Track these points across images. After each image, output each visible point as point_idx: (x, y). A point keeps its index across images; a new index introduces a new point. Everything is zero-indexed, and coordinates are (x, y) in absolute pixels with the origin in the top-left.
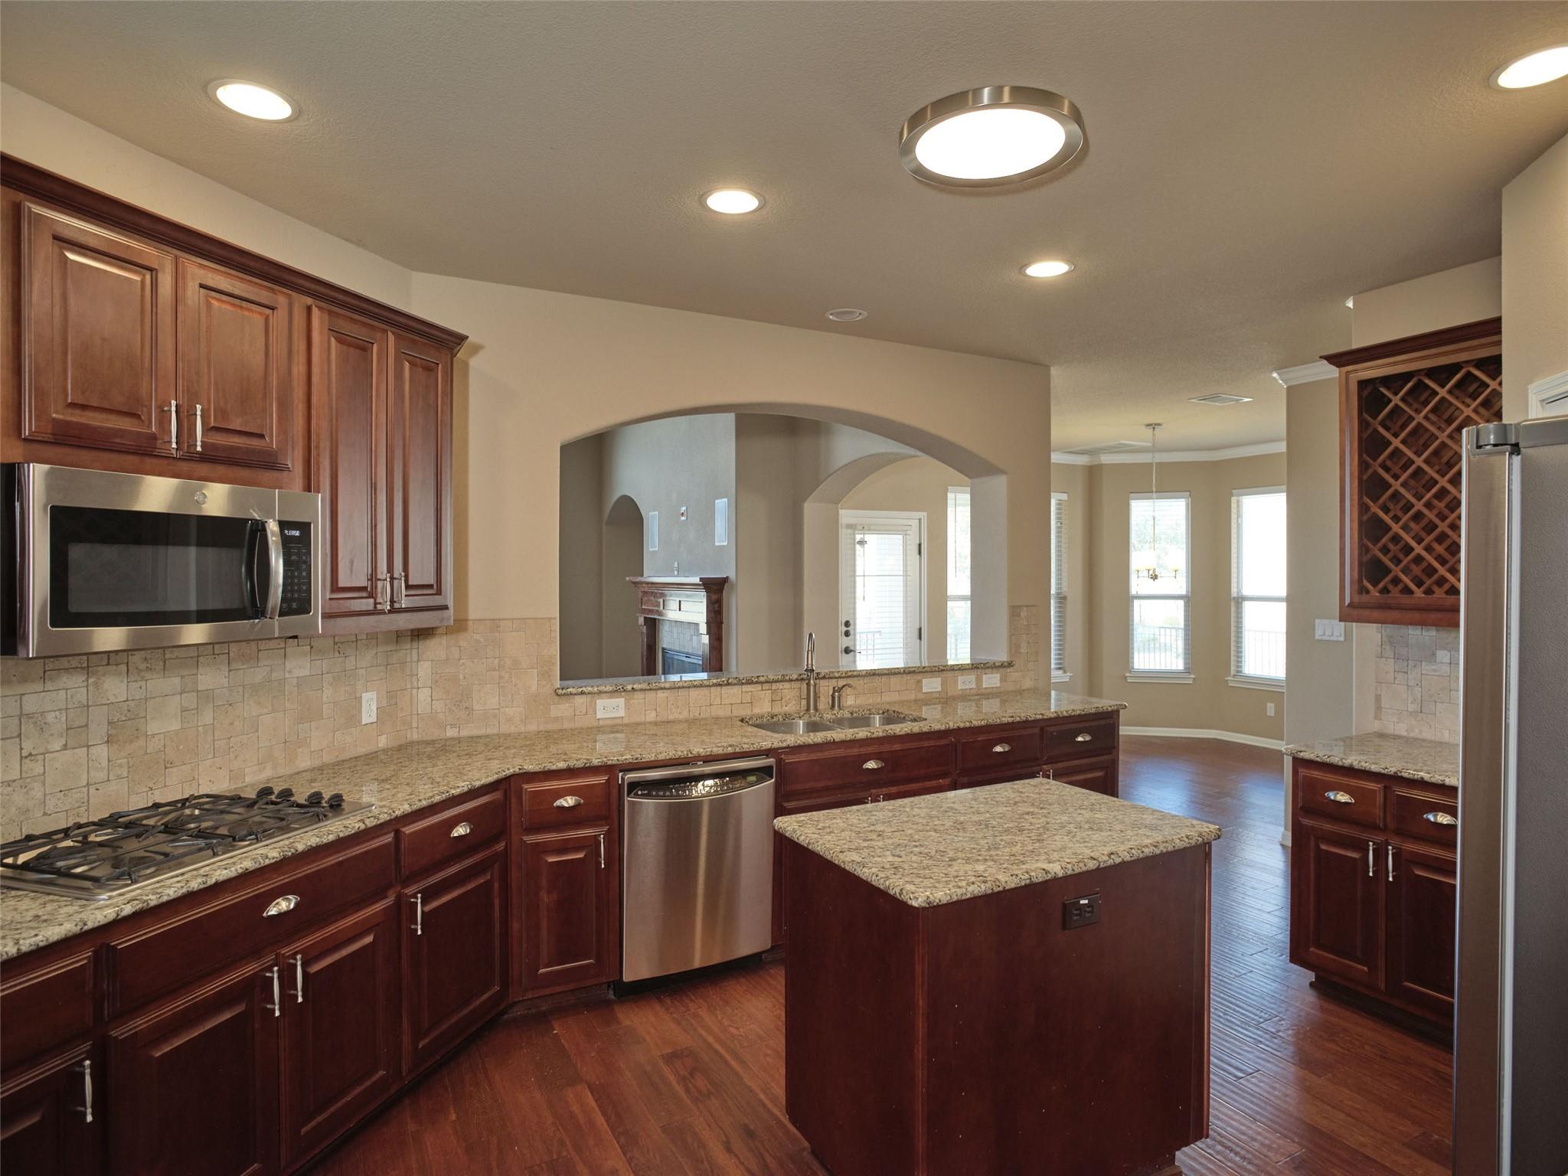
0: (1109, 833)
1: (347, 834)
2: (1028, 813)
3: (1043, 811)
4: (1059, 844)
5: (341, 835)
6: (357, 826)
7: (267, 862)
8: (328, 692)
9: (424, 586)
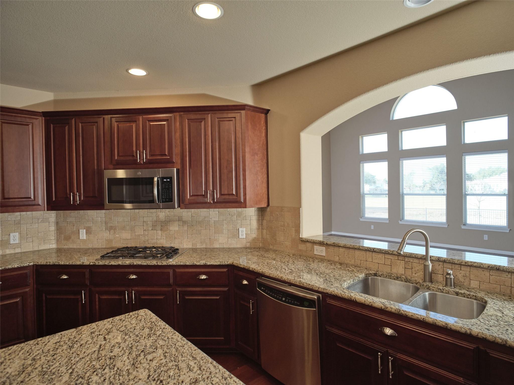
1: (151, 264)
5: (149, 264)
6: (154, 263)
7: (125, 264)
8: (225, 226)
9: (229, 195)
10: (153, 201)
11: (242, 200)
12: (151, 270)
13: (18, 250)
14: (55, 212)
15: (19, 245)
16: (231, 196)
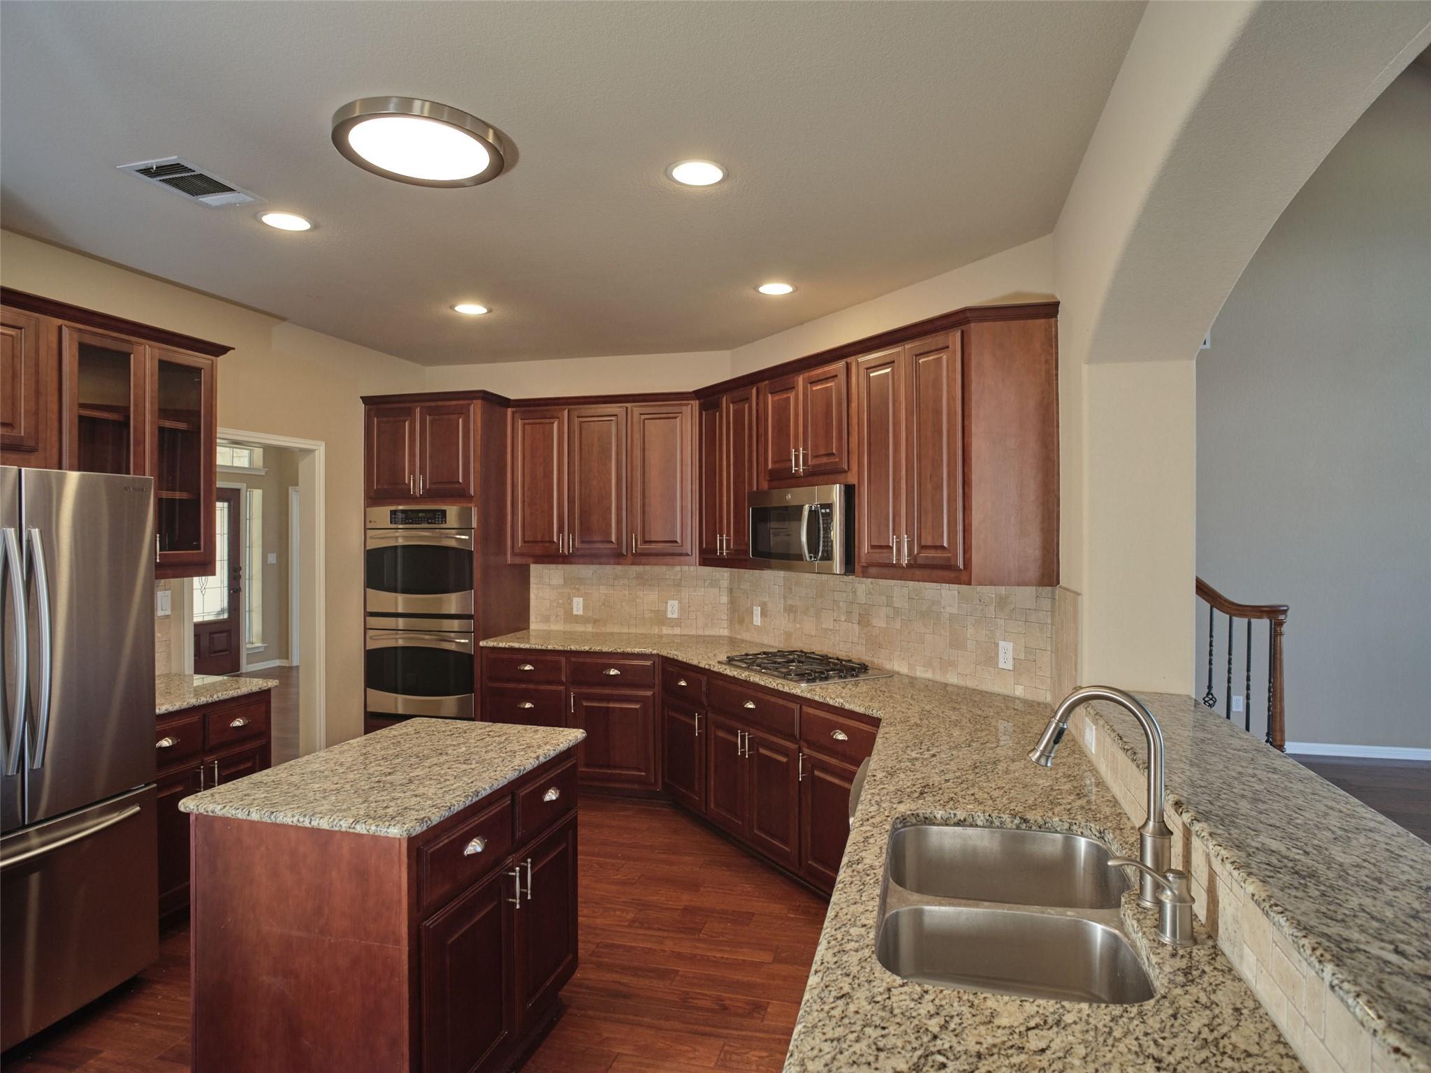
0: (303, 771)
2: (390, 774)
3: (377, 779)
4: (346, 754)
8: (971, 631)
9: (935, 547)
10: (800, 557)
11: (961, 564)
12: (781, 702)
13: (677, 631)
14: (729, 569)
15: (677, 623)
16: (939, 551)
